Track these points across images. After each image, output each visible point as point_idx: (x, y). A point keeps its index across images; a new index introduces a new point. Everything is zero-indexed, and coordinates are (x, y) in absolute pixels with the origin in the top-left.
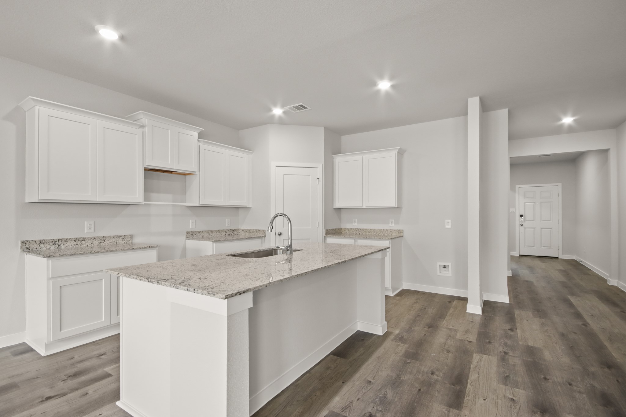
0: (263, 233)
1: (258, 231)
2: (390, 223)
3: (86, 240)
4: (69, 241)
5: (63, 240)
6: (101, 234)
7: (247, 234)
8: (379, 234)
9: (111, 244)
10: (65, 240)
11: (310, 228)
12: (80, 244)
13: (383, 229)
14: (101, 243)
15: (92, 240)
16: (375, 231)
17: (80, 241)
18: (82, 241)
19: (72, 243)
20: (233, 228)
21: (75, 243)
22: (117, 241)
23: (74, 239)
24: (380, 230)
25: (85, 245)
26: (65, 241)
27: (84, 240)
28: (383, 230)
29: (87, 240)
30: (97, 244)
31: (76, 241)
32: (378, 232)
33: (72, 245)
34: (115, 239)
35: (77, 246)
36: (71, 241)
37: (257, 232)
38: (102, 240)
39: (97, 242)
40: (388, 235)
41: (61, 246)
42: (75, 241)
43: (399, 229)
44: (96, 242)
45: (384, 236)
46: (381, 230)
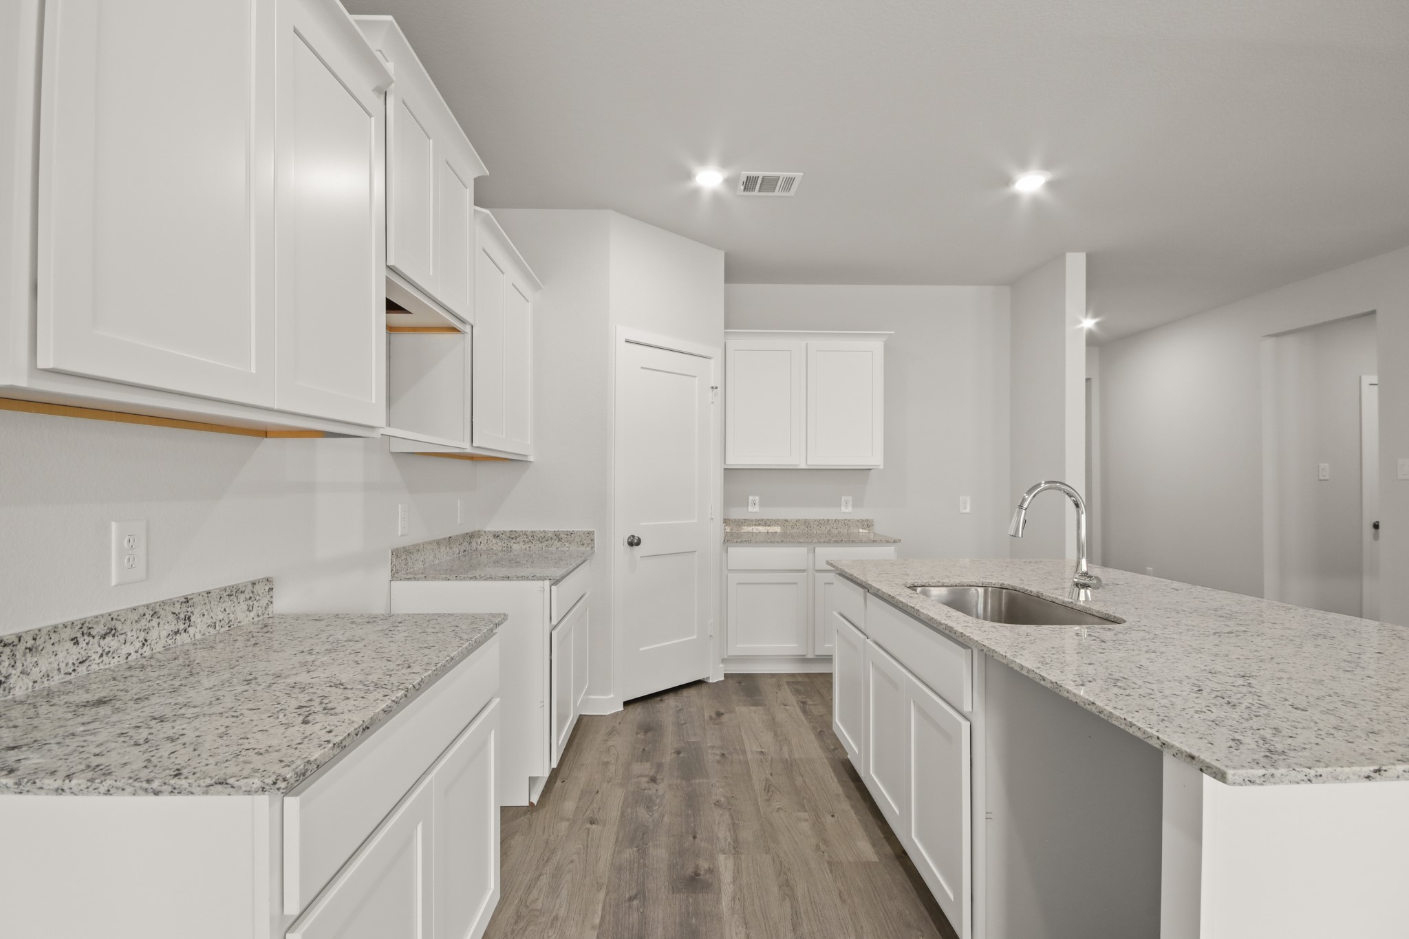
0: (585, 542)
1: (563, 536)
2: (843, 503)
3: (119, 627)
4: (49, 647)
5: (21, 647)
6: (171, 588)
7: (515, 547)
8: (818, 531)
9: (212, 631)
10: (30, 643)
11: (696, 521)
12: (96, 656)
13: (826, 518)
14: (178, 637)
15: (143, 622)
16: (806, 523)
17: (97, 638)
18: (104, 637)
19: (61, 656)
20: (469, 530)
21: (75, 653)
22: (232, 616)
23: (68, 634)
24: (820, 523)
25: (116, 659)
26: (30, 650)
27: (111, 632)
28: (828, 520)
29: (126, 628)
30: (162, 642)
31: (81, 640)
32: (815, 526)
33: (62, 666)
34: (224, 606)
35: (82, 670)
36: (56, 648)
37: (560, 540)
38: (182, 616)
39: (164, 634)
40: (839, 533)
41: (12, 680)
42: (75, 641)
43: (864, 518)
44: (160, 633)
45: (830, 534)
46: (822, 522)
